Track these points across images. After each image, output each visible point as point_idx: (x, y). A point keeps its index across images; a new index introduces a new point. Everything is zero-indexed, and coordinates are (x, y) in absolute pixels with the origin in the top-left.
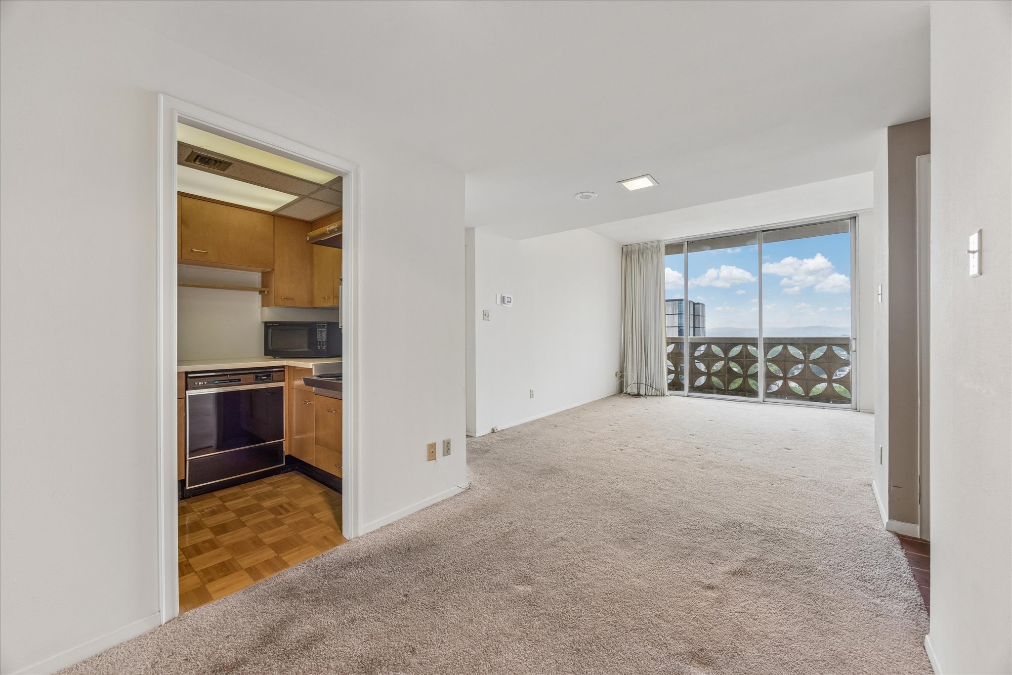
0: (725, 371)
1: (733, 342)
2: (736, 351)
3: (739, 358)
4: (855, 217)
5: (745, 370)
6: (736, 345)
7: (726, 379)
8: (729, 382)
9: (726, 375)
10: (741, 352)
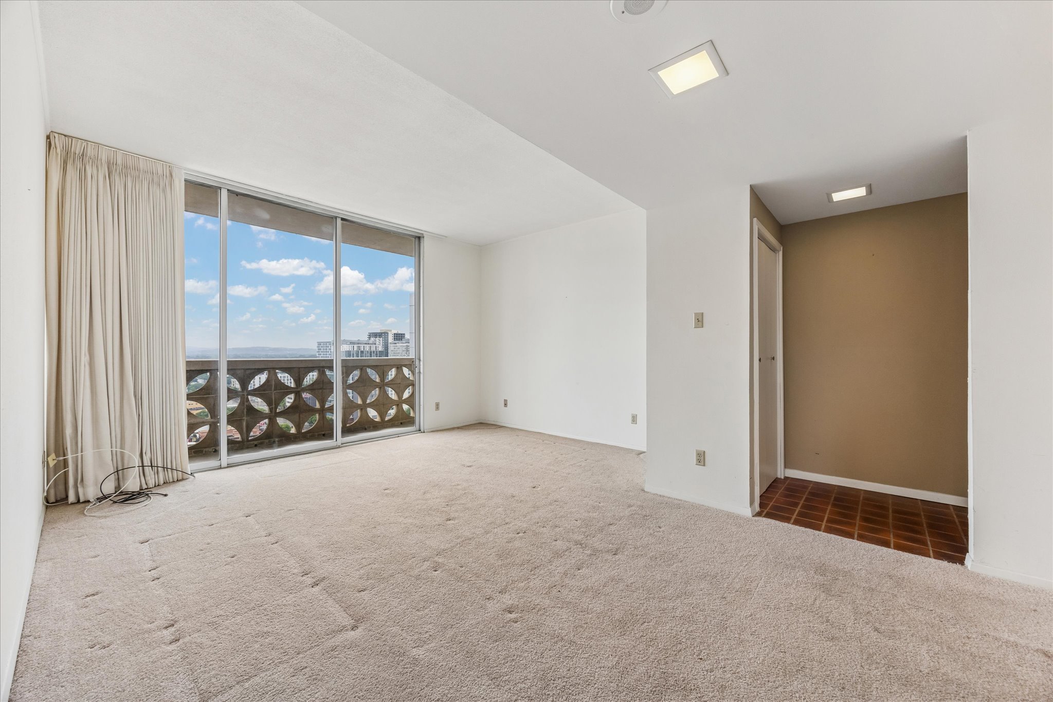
0: (243, 412)
1: (257, 368)
2: (259, 380)
3: (264, 391)
4: (419, 238)
5: (274, 406)
6: (260, 371)
7: (244, 424)
8: (249, 429)
9: (245, 418)
10: (268, 381)
